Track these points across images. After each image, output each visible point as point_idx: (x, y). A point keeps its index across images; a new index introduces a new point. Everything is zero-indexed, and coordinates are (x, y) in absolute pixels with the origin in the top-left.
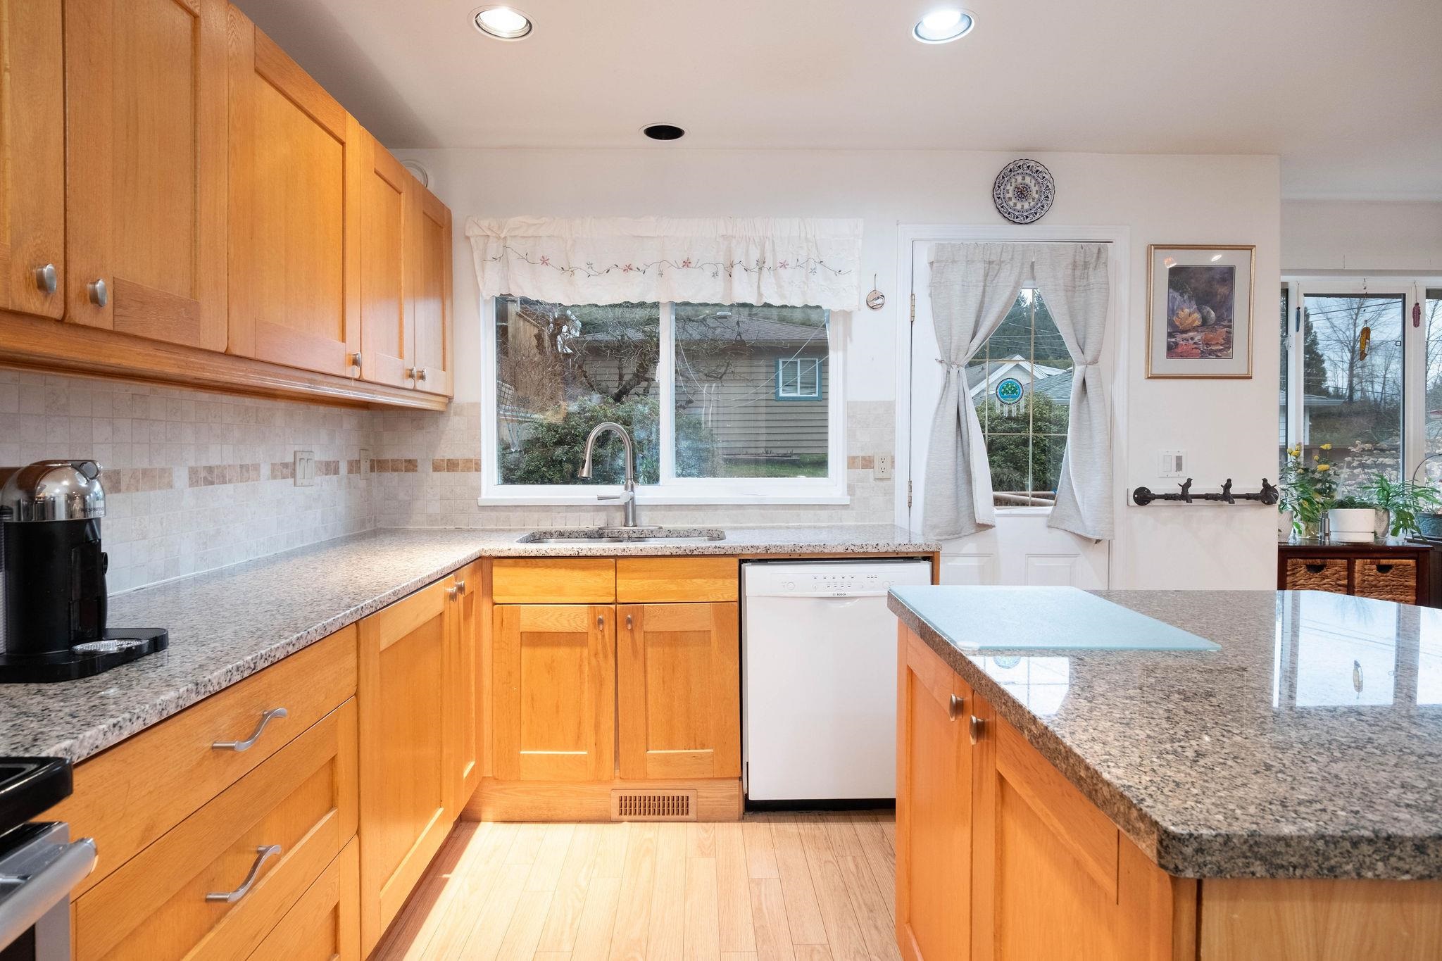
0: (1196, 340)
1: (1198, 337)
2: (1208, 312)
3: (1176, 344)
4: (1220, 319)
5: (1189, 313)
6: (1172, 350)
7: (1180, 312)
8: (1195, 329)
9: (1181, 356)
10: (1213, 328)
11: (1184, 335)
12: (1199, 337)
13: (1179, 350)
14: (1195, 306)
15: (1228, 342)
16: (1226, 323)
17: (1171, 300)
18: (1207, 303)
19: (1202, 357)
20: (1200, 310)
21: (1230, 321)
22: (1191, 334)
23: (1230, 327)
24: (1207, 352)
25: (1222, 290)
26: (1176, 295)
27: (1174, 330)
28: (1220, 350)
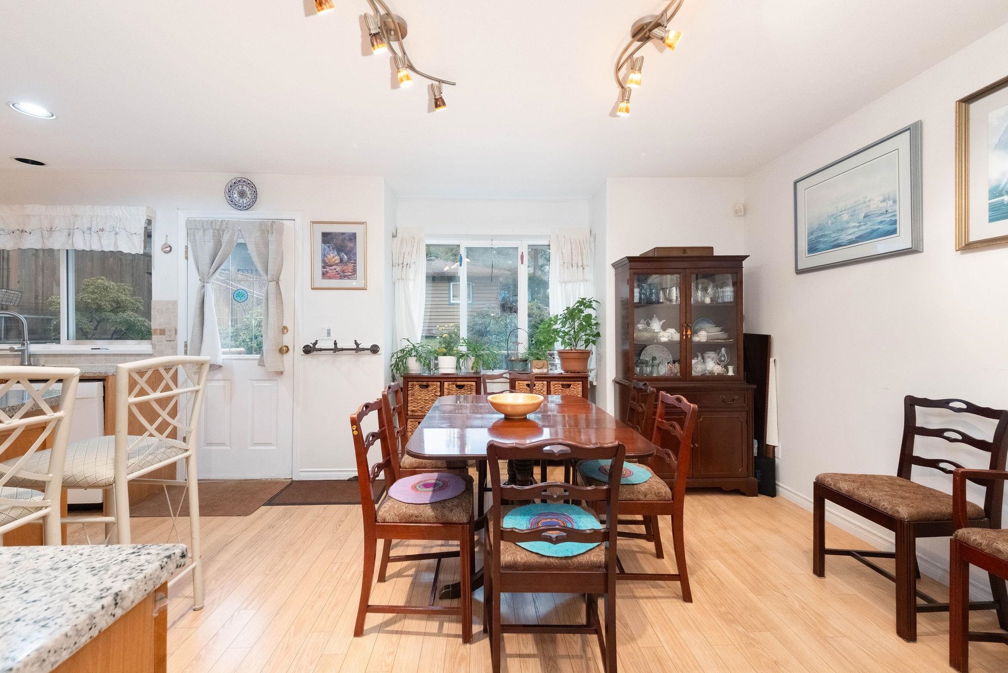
0: (337, 270)
1: (338, 268)
2: (343, 256)
3: (327, 272)
4: (349, 259)
5: (333, 257)
6: (325, 275)
7: (328, 256)
8: (336, 264)
9: (330, 278)
10: (346, 264)
11: (331, 268)
12: (339, 269)
13: (328, 275)
14: (336, 253)
15: (354, 271)
16: (353, 261)
17: (324, 250)
18: (342, 251)
19: (341, 279)
20: (338, 255)
21: (355, 260)
22: (334, 267)
23: (355, 263)
24: (342, 276)
25: (350, 245)
26: (326, 247)
27: (325, 264)
28: (350, 275)
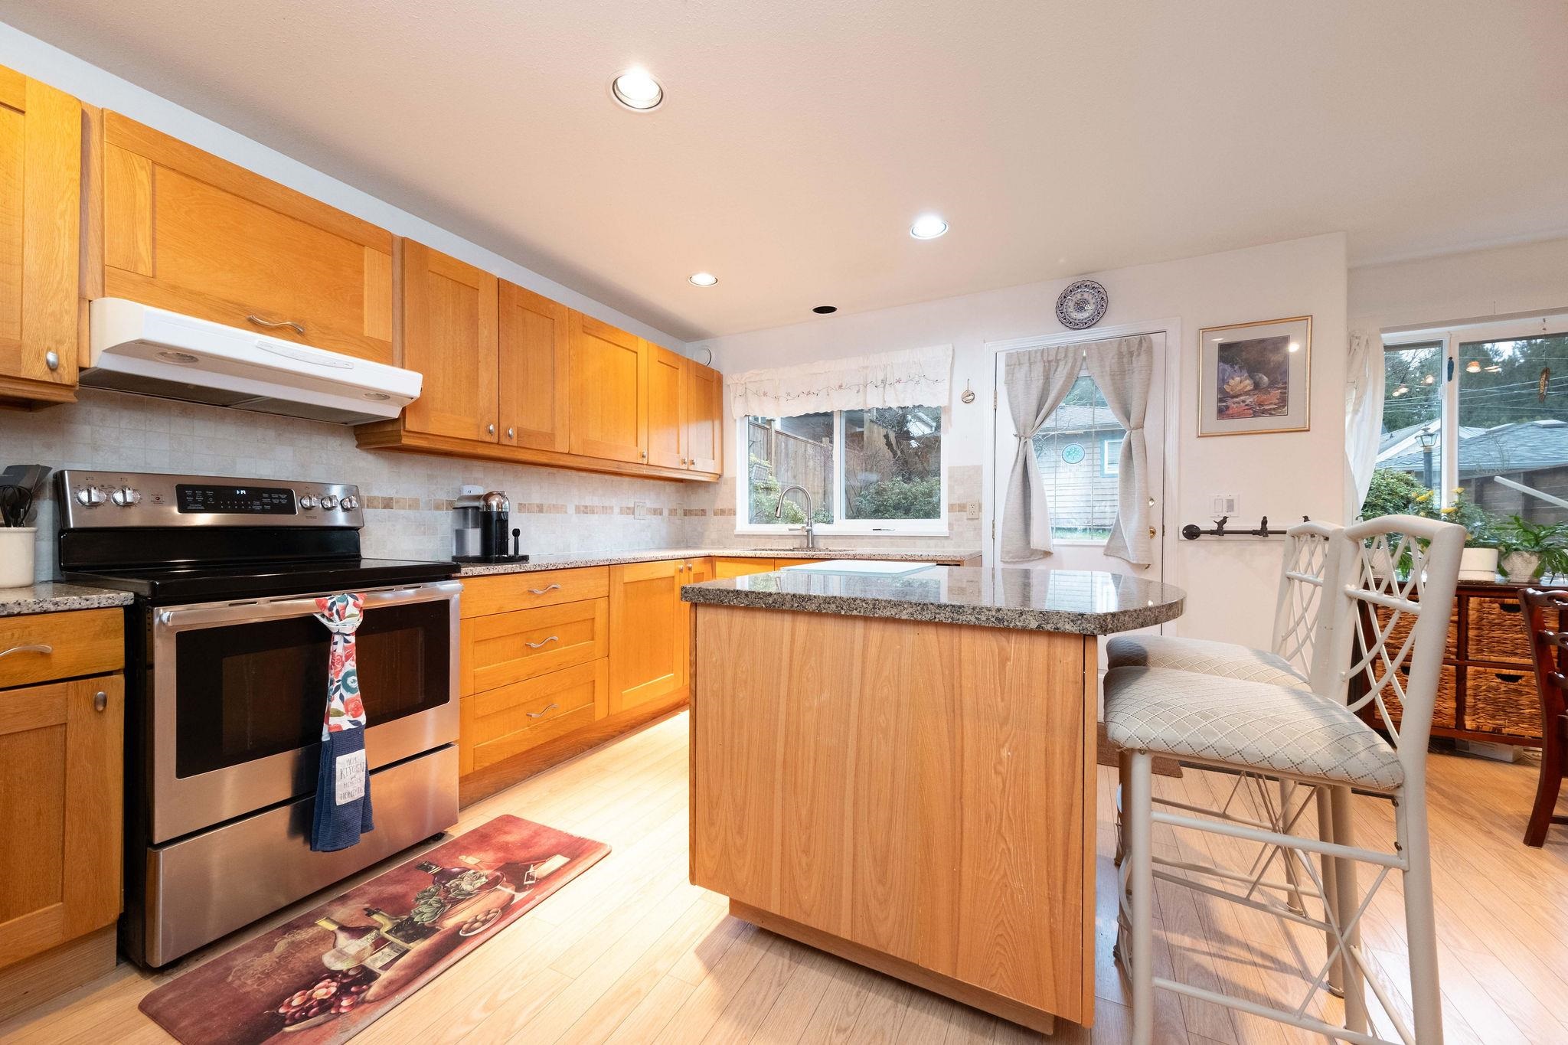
0: (1248, 402)
1: (1249, 400)
2: (1260, 378)
3: (1227, 408)
4: (1273, 384)
5: (1241, 381)
6: (1223, 413)
7: (1231, 381)
8: (1247, 393)
9: (1232, 417)
10: (1266, 390)
11: (1235, 400)
12: (1251, 400)
13: (1231, 412)
14: (1246, 375)
15: (1283, 401)
16: (1280, 385)
17: (1221, 372)
18: (1258, 371)
19: (1254, 416)
20: (1251, 377)
21: (1285, 383)
22: (1242, 398)
23: (1285, 388)
24: (1258, 411)
26: (1226, 367)
27: (1224, 396)
28: (1274, 409)
